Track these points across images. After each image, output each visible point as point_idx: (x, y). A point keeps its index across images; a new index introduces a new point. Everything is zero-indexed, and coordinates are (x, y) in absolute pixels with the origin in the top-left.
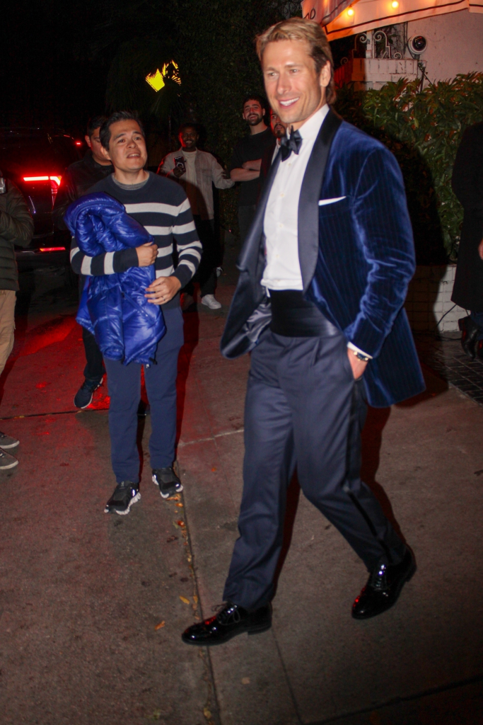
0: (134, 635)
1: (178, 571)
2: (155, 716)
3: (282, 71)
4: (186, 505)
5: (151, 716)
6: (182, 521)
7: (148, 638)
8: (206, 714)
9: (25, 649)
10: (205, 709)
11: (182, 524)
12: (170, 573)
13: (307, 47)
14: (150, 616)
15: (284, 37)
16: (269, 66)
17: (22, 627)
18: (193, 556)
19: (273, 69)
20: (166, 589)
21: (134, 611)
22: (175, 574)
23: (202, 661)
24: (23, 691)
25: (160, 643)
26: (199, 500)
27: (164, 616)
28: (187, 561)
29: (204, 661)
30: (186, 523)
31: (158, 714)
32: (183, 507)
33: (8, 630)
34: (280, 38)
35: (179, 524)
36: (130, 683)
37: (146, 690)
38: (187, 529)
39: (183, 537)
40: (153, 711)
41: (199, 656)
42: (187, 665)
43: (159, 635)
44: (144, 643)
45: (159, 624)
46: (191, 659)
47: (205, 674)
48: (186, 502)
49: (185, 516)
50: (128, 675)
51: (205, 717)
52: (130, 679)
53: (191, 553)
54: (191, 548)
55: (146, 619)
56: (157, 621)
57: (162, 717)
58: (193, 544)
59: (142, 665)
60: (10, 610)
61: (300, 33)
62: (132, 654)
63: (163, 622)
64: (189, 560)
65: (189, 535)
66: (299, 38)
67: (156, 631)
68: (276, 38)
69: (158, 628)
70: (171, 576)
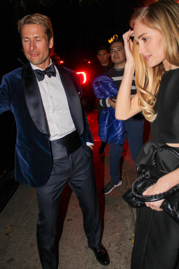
0: (110, 210)
1: (124, 191)
2: (117, 235)
3: (32, 39)
4: (126, 170)
5: (116, 235)
6: (125, 175)
7: (115, 211)
8: (133, 235)
9: (78, 213)
10: (133, 234)
11: (125, 176)
12: (121, 191)
13: (44, 28)
14: (115, 204)
15: (33, 22)
16: (26, 36)
17: (77, 207)
18: (128, 186)
19: (27, 38)
20: (120, 196)
21: (110, 203)
22: (123, 192)
23: (131, 219)
24: (78, 225)
25: (118, 213)
26: (130, 169)
27: (119, 205)
28: (126, 188)
29: (132, 219)
30: (126, 176)
31: (118, 234)
32: (125, 171)
33: (73, 207)
34: (31, 23)
35: (124, 176)
36: (109, 225)
37: (114, 227)
38: (126, 178)
39: (125, 180)
40: (116, 233)
41: (130, 217)
42: (127, 220)
43: (118, 210)
44: (113, 213)
45: (118, 207)
46: (128, 218)
47: (132, 223)
48: (126, 169)
49: (126, 174)
50: (109, 222)
51: (133, 236)
52: (109, 223)
53: (128, 185)
54: (127, 184)
55: (114, 205)
56: (117, 206)
57: (119, 235)
58: (128, 182)
59: (113, 219)
60: (73, 201)
61: (41, 21)
62: (110, 216)
63: (119, 206)
64: (127, 187)
65: (127, 180)
66: (40, 23)
67: (117, 209)
68: (30, 23)
69: (118, 208)
70: (121, 192)
